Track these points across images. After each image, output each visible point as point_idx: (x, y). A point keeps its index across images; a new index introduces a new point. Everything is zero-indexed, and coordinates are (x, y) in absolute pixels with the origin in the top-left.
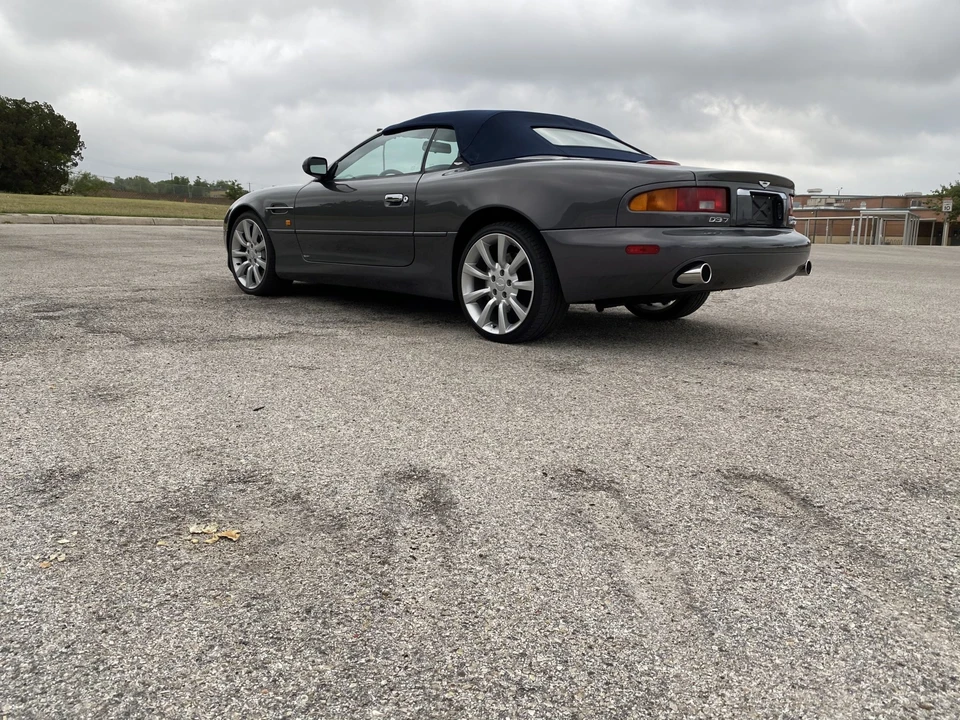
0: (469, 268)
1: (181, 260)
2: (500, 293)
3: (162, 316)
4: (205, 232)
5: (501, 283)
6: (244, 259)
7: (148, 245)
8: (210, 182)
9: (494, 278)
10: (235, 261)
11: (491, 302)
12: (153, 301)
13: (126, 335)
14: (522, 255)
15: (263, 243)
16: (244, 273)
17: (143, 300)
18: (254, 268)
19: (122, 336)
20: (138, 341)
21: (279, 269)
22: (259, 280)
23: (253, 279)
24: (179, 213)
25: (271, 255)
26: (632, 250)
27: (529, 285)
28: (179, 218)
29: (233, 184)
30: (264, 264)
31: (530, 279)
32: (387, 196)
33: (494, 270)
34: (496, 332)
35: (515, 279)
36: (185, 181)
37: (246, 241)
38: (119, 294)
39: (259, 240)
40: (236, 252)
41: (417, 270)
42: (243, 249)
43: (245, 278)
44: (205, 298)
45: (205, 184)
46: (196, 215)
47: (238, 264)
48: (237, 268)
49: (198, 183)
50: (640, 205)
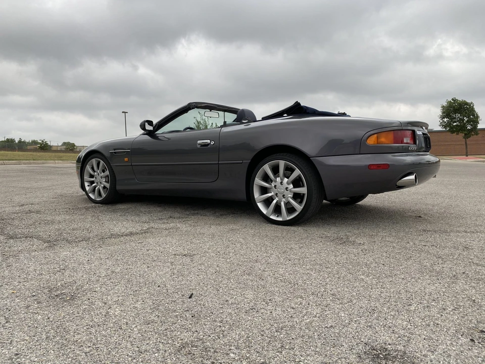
0: (258, 181)
1: (35, 185)
2: (280, 196)
3: (53, 222)
4: (38, 168)
5: (281, 189)
6: (92, 183)
7: (8, 176)
8: (27, 141)
9: (275, 186)
10: (86, 184)
11: (275, 202)
12: (38, 212)
13: (37, 239)
14: (297, 172)
15: (107, 173)
16: (94, 191)
17: (30, 212)
18: (100, 187)
19: (36, 240)
20: (51, 243)
21: (118, 187)
22: (104, 195)
23: (100, 194)
24: (17, 158)
25: (112, 179)
26: (372, 167)
27: (303, 190)
28: (19, 160)
29: (43, 141)
30: (108, 185)
31: (303, 186)
32: (199, 142)
33: (276, 181)
34: (280, 219)
35: (291, 186)
36: (12, 141)
37: (94, 171)
38: (11, 208)
39: (104, 171)
40: (86, 178)
41: (220, 184)
42: (92, 176)
43: (94, 194)
44: (71, 208)
45: (24, 142)
46: (28, 159)
47: (88, 186)
48: (87, 188)
49: (20, 142)
50: (371, 141)
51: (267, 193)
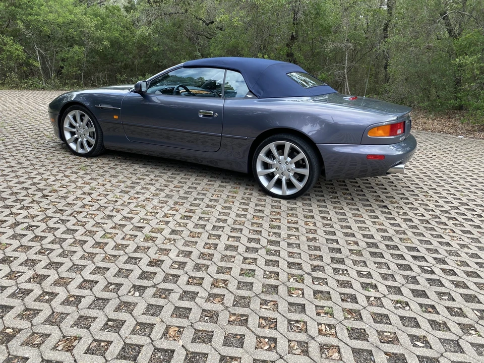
26: (370, 157)
51: (269, 168)
